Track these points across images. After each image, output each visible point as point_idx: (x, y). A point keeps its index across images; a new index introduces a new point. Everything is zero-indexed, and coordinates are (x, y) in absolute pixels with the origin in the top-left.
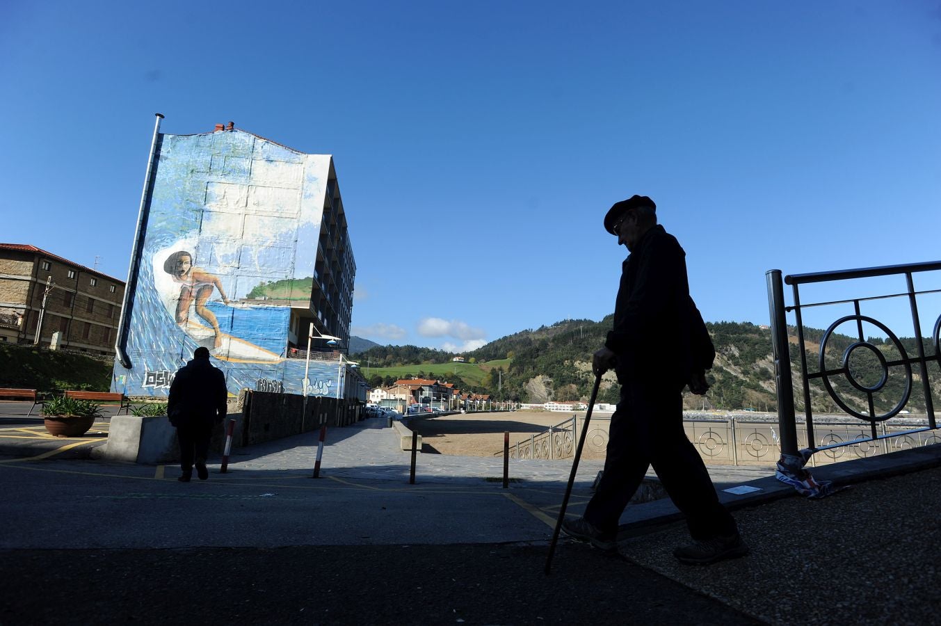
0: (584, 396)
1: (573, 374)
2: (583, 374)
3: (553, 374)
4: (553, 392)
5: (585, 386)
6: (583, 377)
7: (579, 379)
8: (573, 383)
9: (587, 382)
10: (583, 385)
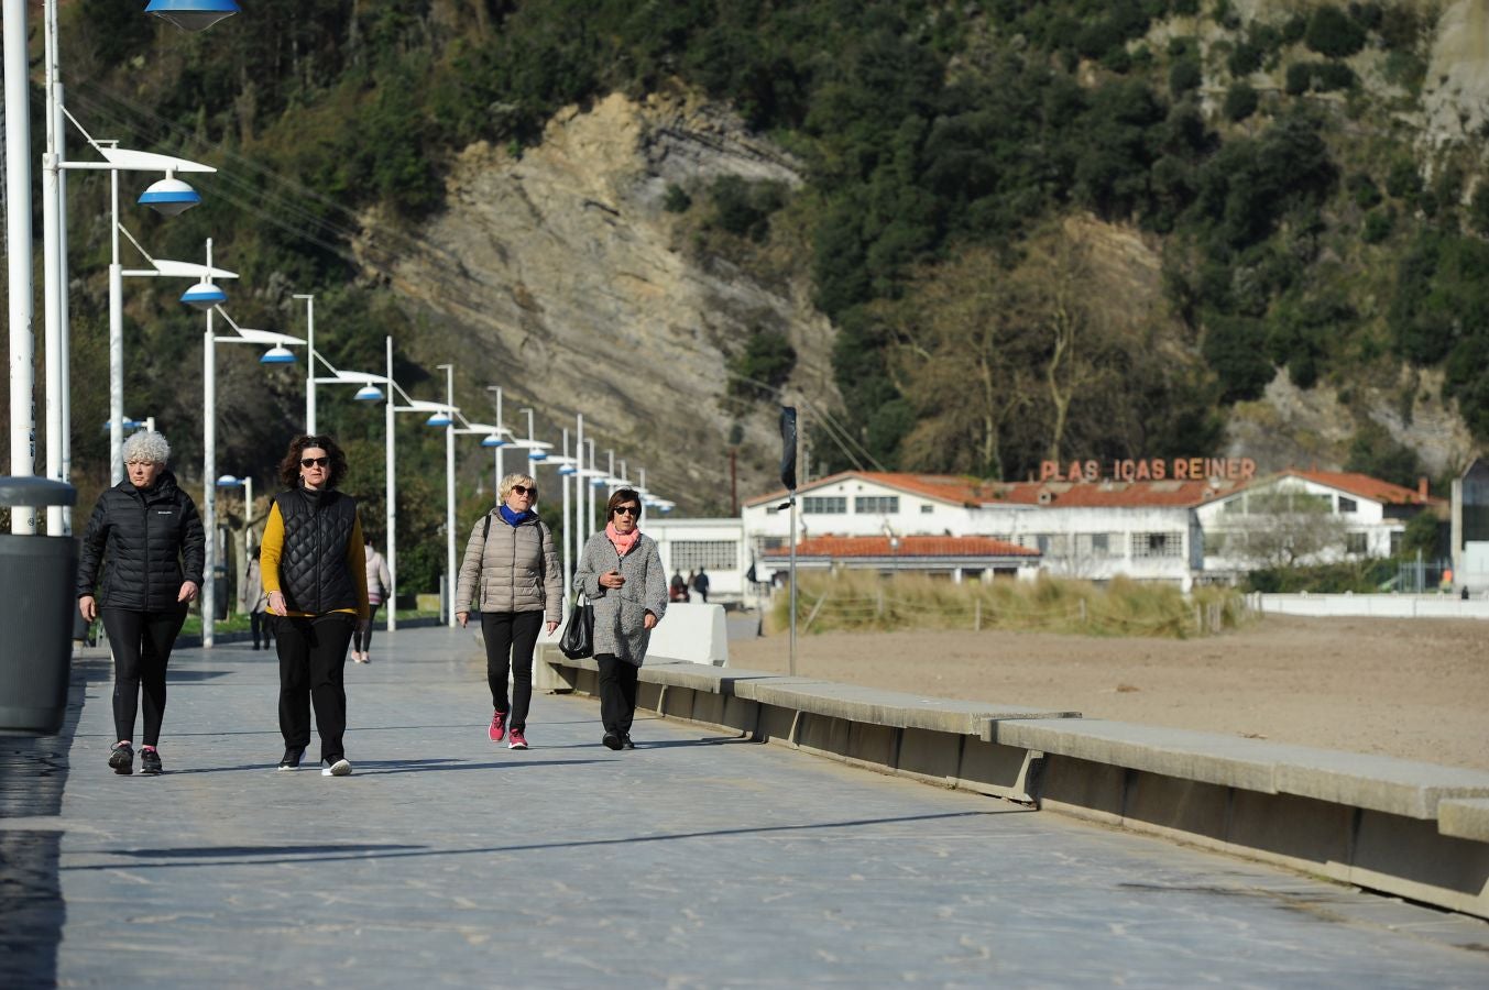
0: (1280, 391)
1: (1089, 76)
2: (1245, 61)
3: (802, 78)
4: (814, 336)
5: (1286, 237)
6: (1242, 105)
7: (1196, 136)
8: (1109, 205)
9: (1321, 180)
10: (1258, 225)
